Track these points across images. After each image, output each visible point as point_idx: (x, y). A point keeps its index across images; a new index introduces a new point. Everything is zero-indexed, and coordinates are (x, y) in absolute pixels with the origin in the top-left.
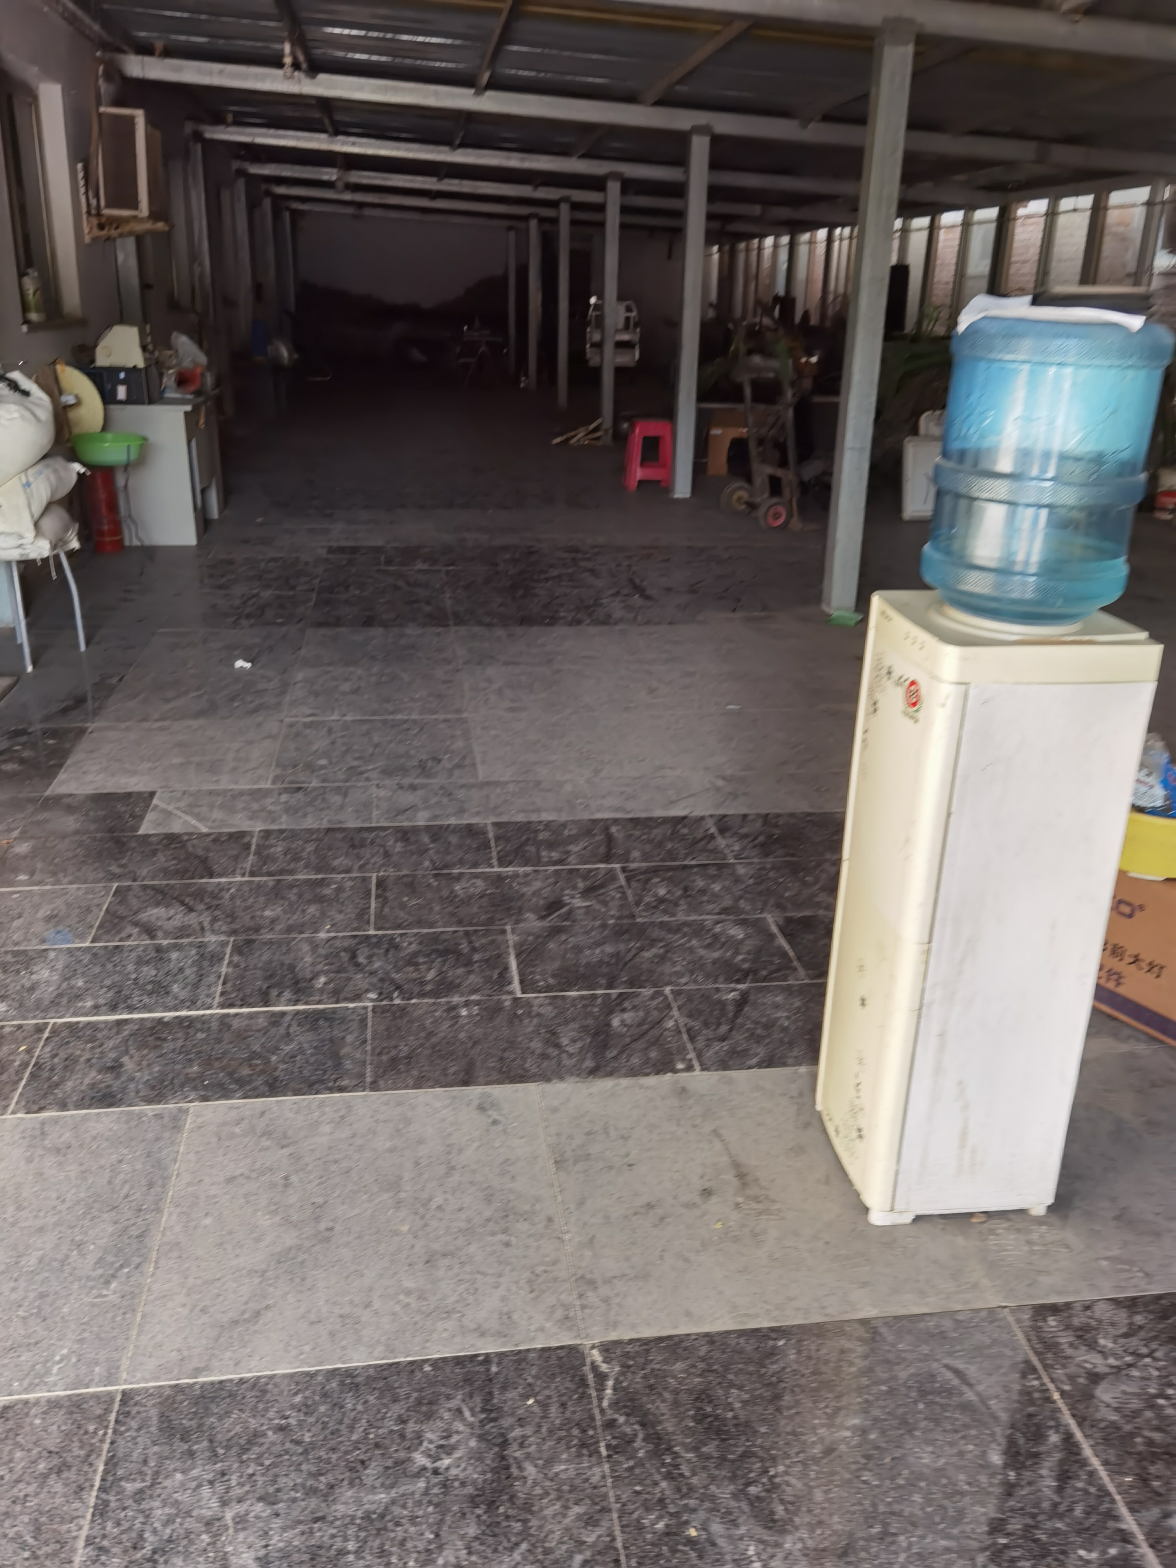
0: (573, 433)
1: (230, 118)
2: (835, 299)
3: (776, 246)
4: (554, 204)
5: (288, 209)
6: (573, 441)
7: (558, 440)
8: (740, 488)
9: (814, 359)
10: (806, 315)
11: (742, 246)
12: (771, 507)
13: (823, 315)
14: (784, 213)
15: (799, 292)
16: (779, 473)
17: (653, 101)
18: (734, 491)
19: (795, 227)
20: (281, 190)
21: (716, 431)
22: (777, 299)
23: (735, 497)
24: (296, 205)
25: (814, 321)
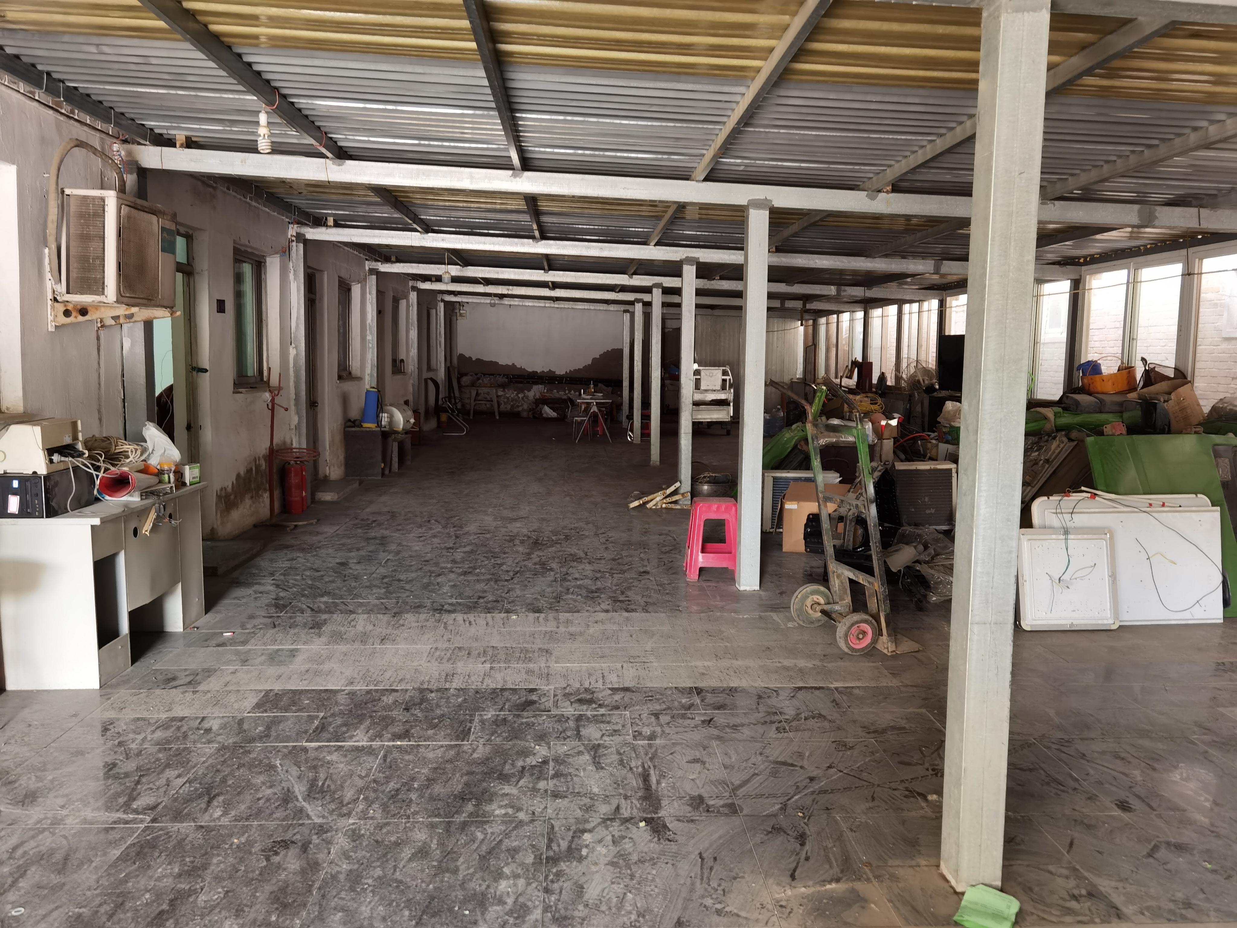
0: (650, 497)
1: (331, 221)
2: (908, 366)
3: (852, 320)
4: (647, 290)
5: (443, 300)
6: (649, 506)
7: (636, 504)
8: (814, 593)
9: (894, 423)
10: (882, 377)
11: (823, 320)
12: (853, 625)
13: (898, 378)
14: (858, 292)
15: (874, 357)
16: (861, 578)
17: (702, 178)
18: (806, 597)
19: (868, 304)
20: (427, 286)
21: (789, 506)
22: (855, 363)
23: (809, 602)
24: (448, 298)
25: (890, 382)
